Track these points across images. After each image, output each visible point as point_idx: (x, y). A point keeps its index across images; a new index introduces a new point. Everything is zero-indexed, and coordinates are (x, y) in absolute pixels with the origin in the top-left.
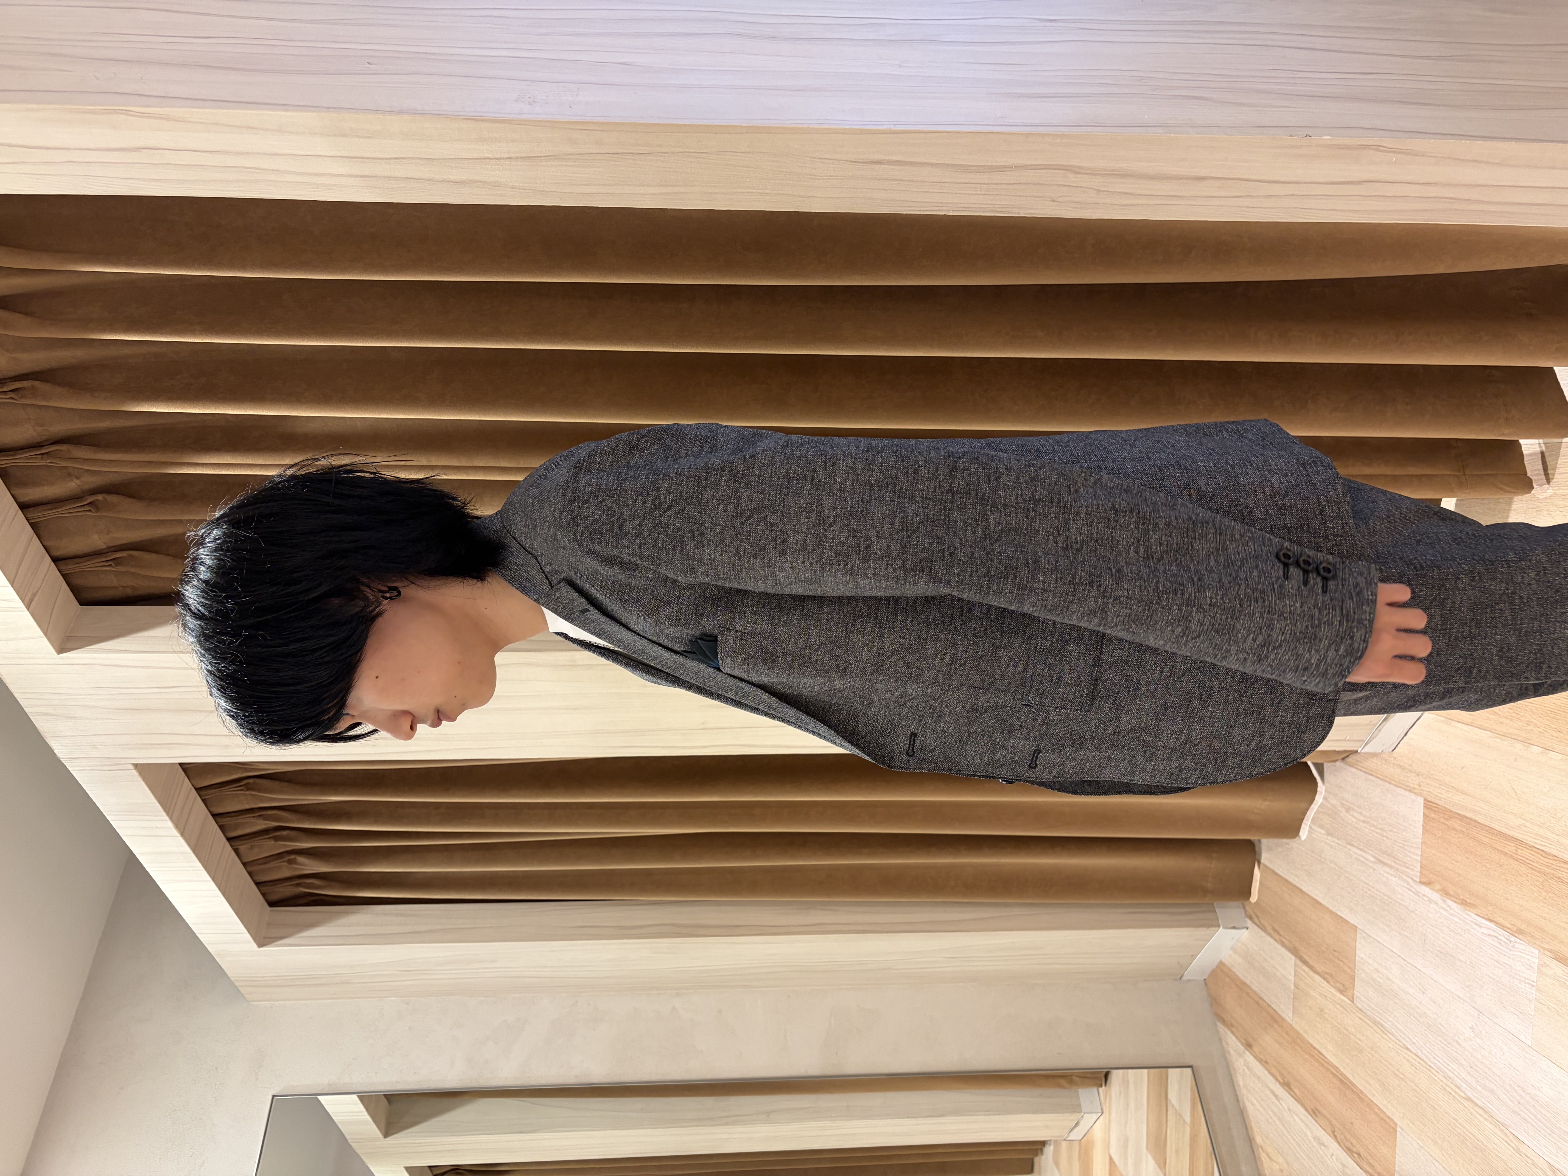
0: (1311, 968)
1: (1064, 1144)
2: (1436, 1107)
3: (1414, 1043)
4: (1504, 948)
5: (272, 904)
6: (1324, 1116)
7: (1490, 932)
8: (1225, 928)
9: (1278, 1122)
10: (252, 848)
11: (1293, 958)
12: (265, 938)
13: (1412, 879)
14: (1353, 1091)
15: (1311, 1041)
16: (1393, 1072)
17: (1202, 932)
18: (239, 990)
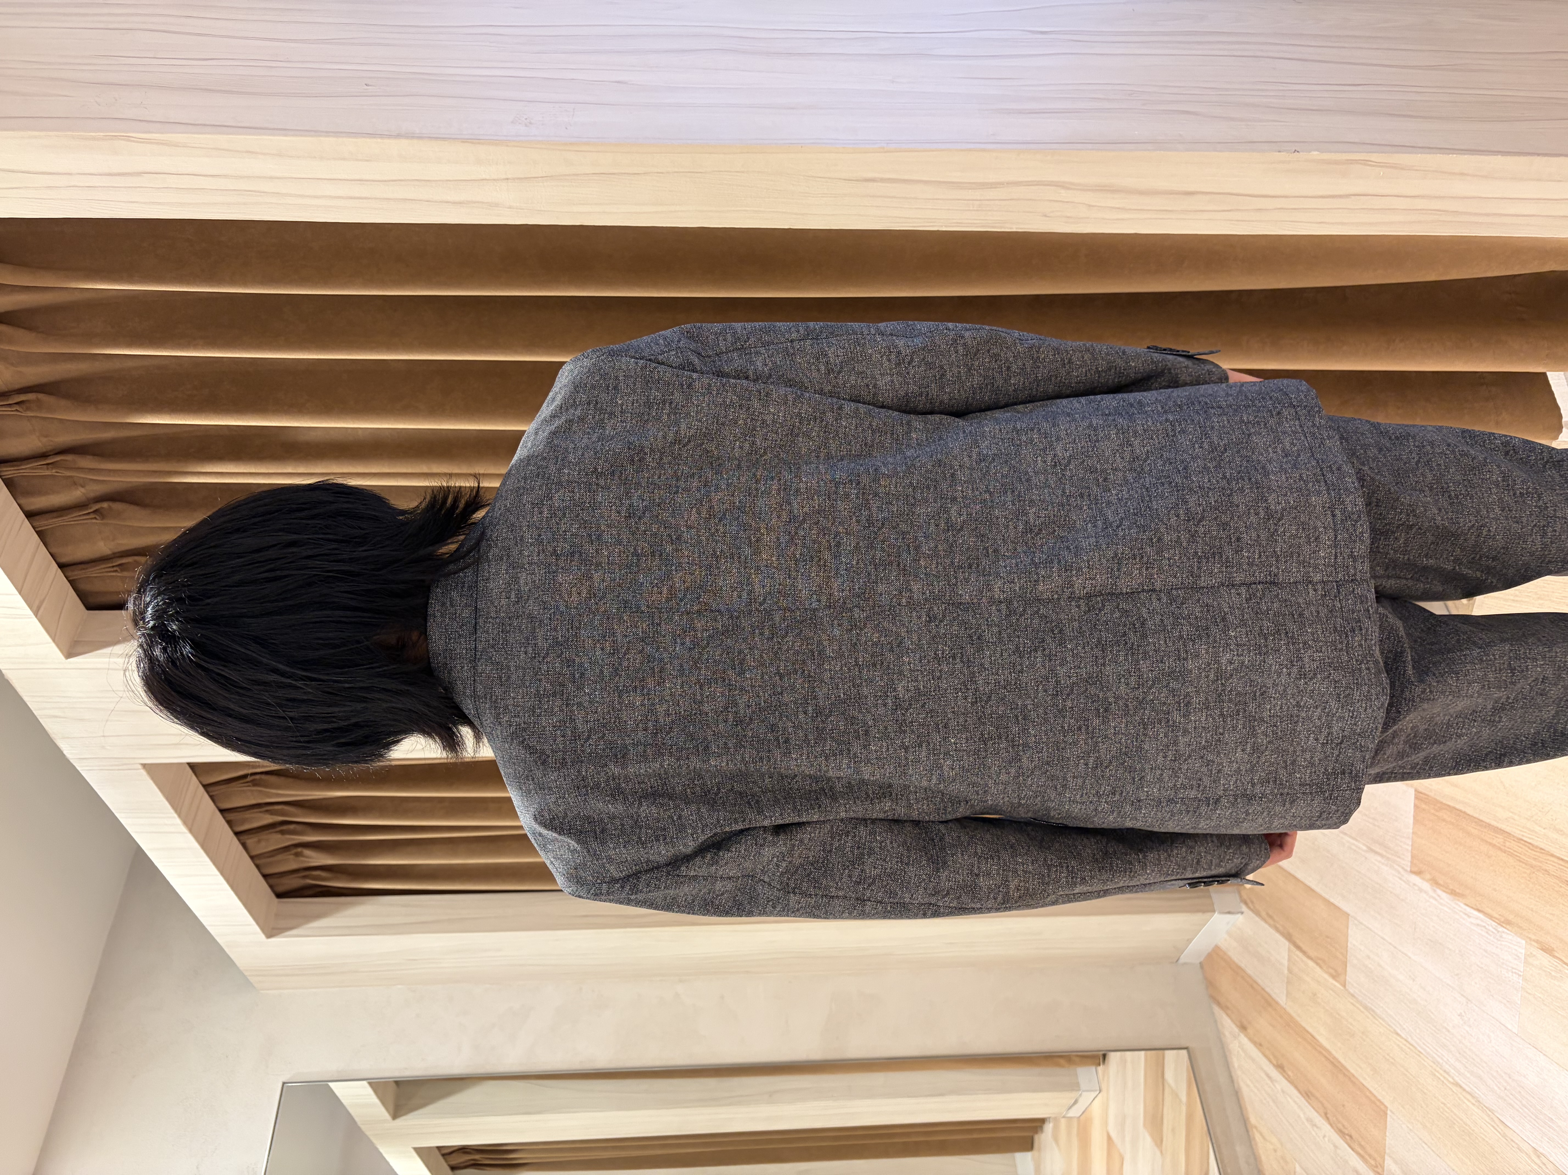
0: (1304, 953)
1: (1063, 1121)
2: (1425, 1091)
3: (1404, 1029)
4: (1492, 938)
5: (279, 895)
6: (1317, 1098)
7: (1479, 922)
8: (1220, 913)
9: (1271, 1103)
10: (259, 841)
11: (1287, 943)
12: (273, 929)
13: (1403, 868)
14: (1344, 1074)
15: (1304, 1024)
16: (1384, 1057)
17: (1197, 917)
18: (248, 980)
